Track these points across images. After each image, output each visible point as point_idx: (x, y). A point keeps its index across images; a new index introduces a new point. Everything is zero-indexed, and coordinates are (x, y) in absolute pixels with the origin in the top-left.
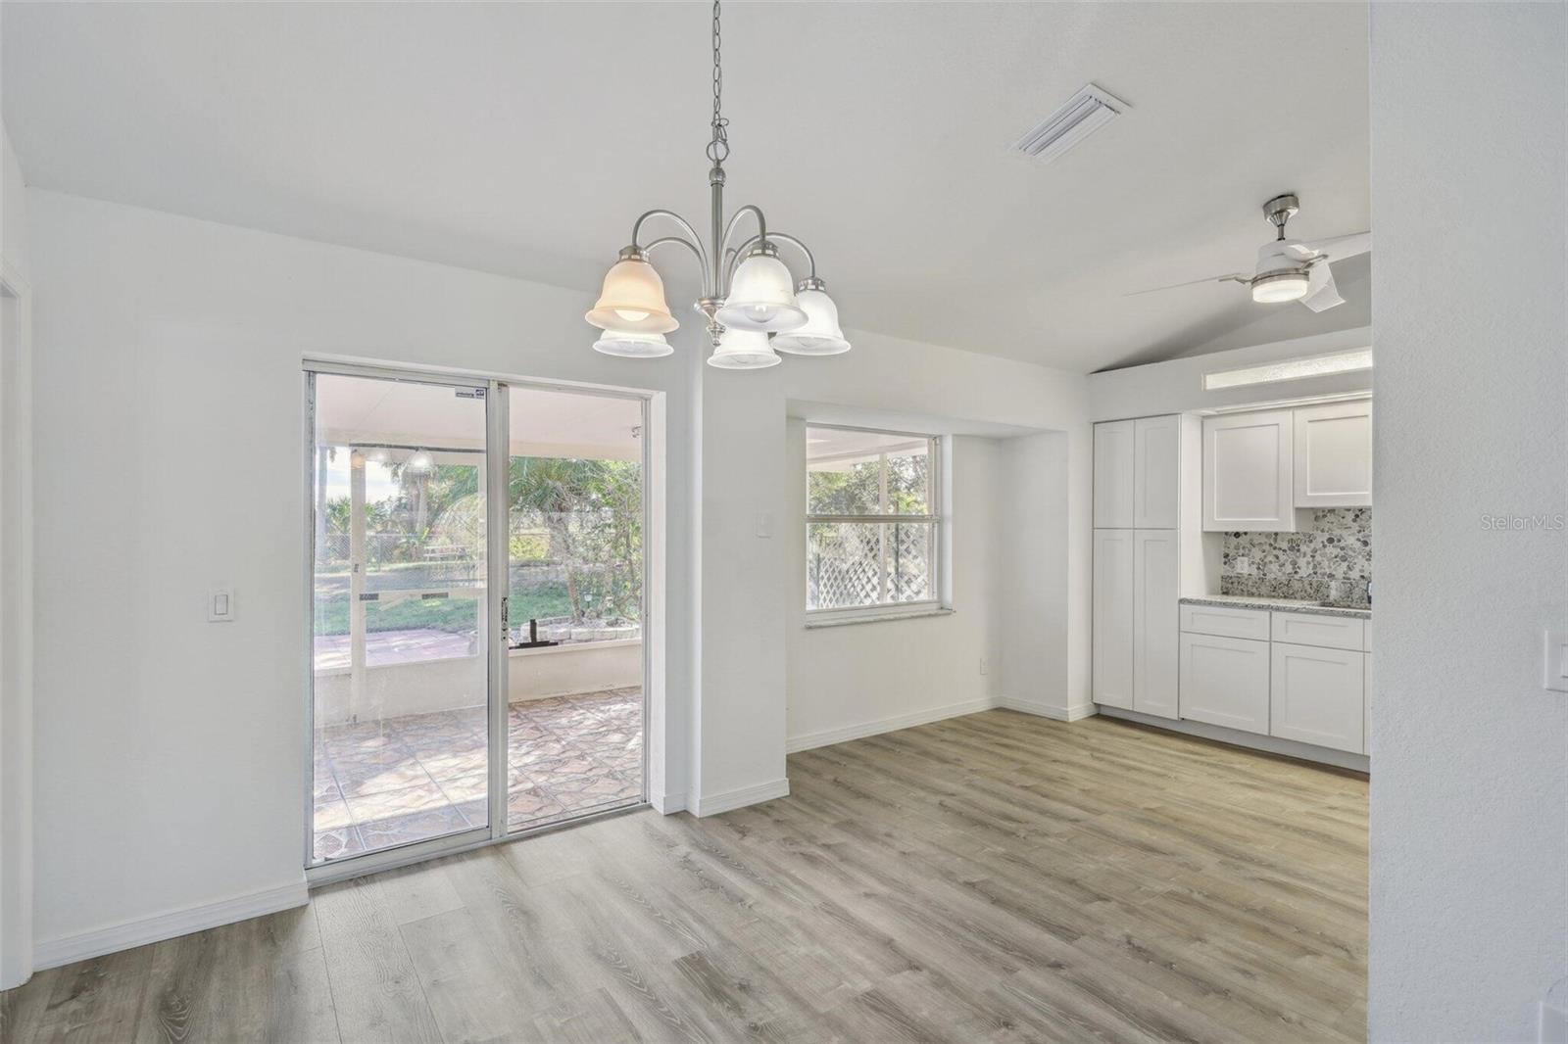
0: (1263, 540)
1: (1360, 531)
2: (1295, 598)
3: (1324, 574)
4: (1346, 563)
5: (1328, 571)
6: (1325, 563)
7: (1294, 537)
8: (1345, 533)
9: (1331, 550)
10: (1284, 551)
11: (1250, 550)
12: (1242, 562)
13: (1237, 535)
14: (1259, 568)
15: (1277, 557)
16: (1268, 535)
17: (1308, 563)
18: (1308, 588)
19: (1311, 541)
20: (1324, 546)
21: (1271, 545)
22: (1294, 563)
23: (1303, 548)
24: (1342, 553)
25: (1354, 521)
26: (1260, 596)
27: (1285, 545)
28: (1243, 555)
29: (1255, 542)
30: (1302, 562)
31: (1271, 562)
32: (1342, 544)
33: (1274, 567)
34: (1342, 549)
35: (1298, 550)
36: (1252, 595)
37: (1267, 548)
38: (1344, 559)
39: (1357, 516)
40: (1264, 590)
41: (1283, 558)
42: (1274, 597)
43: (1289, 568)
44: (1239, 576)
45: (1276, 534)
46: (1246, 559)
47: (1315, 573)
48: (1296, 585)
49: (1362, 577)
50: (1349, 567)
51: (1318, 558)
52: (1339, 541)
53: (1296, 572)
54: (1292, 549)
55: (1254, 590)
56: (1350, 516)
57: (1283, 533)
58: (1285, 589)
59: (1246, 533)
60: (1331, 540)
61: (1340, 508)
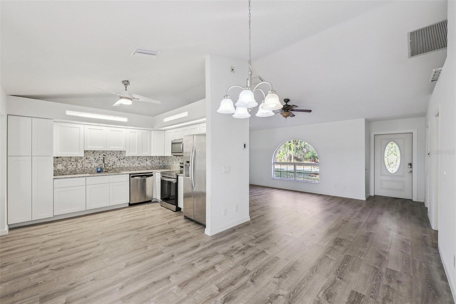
0: (67, 159)
1: (94, 156)
2: (78, 174)
3: (85, 167)
4: (91, 164)
5: (86, 166)
6: (85, 164)
7: (76, 158)
8: (90, 157)
9: (87, 161)
10: (74, 162)
11: (62, 162)
12: (60, 166)
13: (57, 158)
14: (65, 167)
15: (71, 163)
16: (68, 157)
17: (81, 164)
18: (81, 171)
19: (81, 159)
20: (85, 160)
21: (69, 160)
22: (76, 165)
23: (79, 161)
24: (90, 161)
25: (93, 154)
26: (66, 175)
27: (74, 160)
28: (60, 164)
29: (64, 159)
30: (79, 164)
31: (69, 165)
32: (90, 159)
33: (70, 166)
34: (90, 160)
35: (78, 161)
36: (64, 175)
37: (68, 161)
38: (90, 163)
39: (93, 153)
40: (67, 173)
41: (73, 164)
42: (71, 174)
43: (75, 166)
44: (58, 170)
45: (71, 157)
46: (61, 165)
47: (83, 167)
48: (78, 171)
49: (95, 167)
50: (91, 165)
51: (83, 163)
52: (89, 158)
53: (77, 167)
54: (76, 161)
55: (64, 173)
56: (92, 152)
57: (73, 157)
58: (74, 172)
59: (61, 157)
60: (87, 158)
61: (89, 151)
